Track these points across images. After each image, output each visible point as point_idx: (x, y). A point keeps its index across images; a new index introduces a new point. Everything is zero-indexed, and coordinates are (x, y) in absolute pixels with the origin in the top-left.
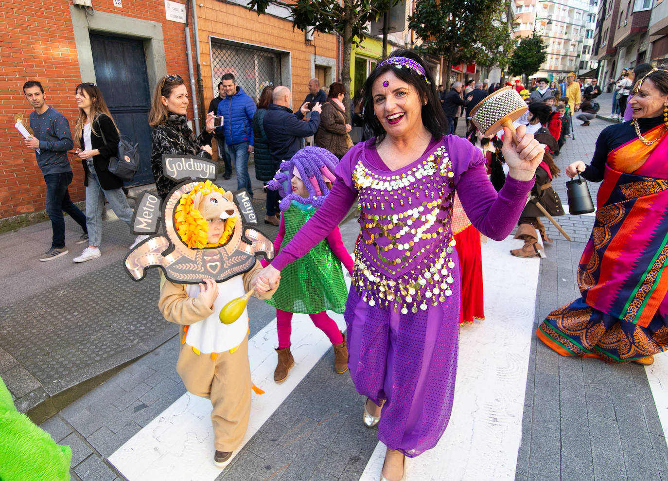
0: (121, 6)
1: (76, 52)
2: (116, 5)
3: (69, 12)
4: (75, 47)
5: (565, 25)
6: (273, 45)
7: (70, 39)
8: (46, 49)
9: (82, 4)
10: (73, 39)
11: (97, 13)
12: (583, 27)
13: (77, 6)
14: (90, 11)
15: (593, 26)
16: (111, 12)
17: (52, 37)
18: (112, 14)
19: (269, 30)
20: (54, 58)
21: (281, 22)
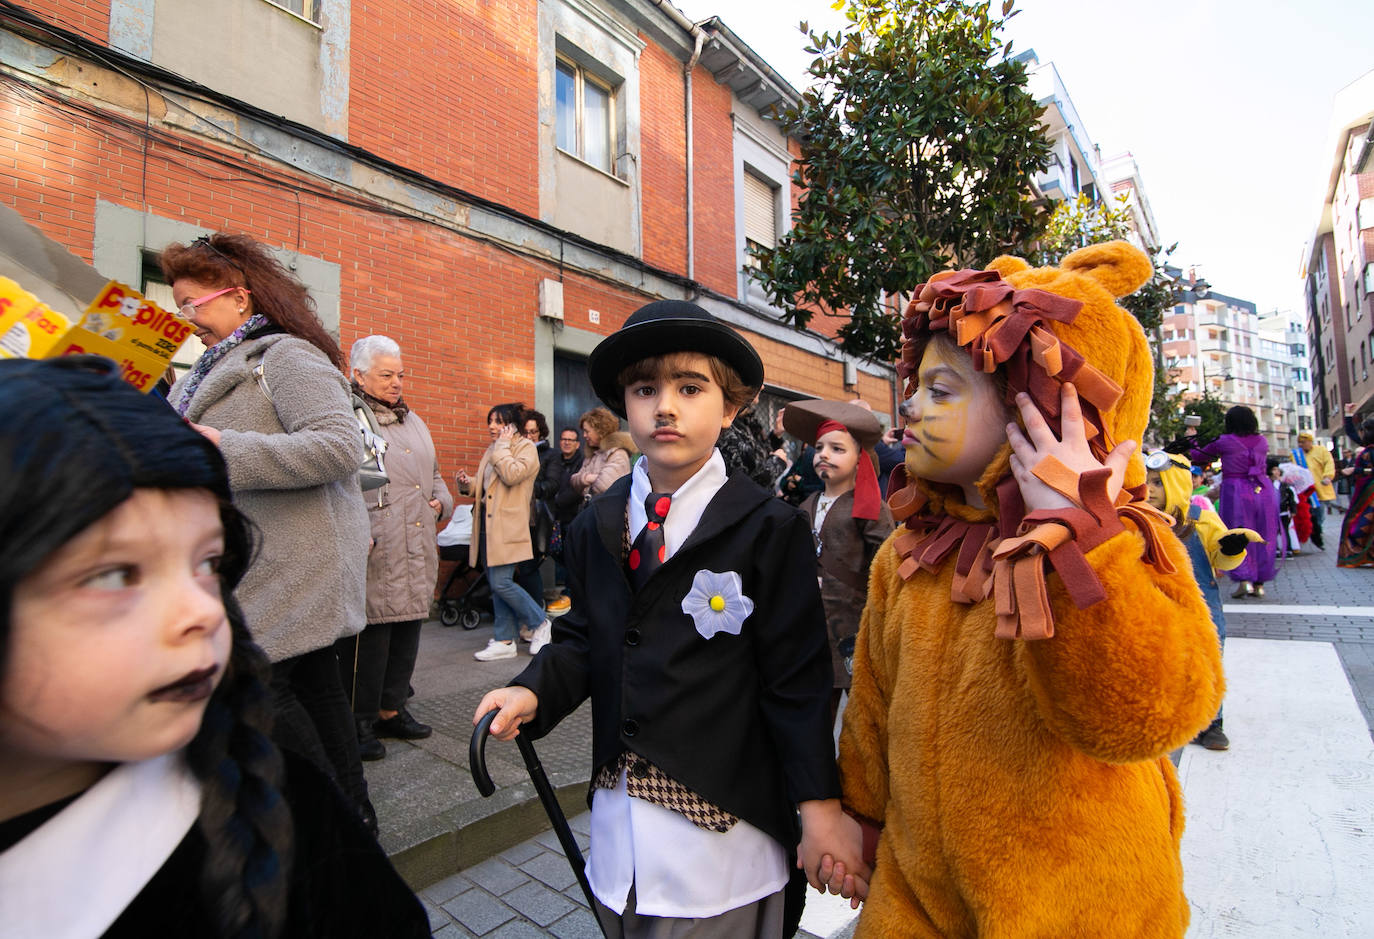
0: (598, 322)
1: (533, 375)
2: (592, 321)
3: (533, 325)
4: (533, 370)
5: (1257, 385)
6: (797, 388)
7: (529, 360)
8: (499, 370)
9: (552, 315)
10: (533, 359)
11: (567, 328)
12: (1288, 387)
13: (545, 318)
14: (559, 325)
15: (1307, 386)
16: (584, 328)
17: (507, 355)
18: (585, 332)
19: (792, 366)
20: (505, 382)
21: (810, 357)
